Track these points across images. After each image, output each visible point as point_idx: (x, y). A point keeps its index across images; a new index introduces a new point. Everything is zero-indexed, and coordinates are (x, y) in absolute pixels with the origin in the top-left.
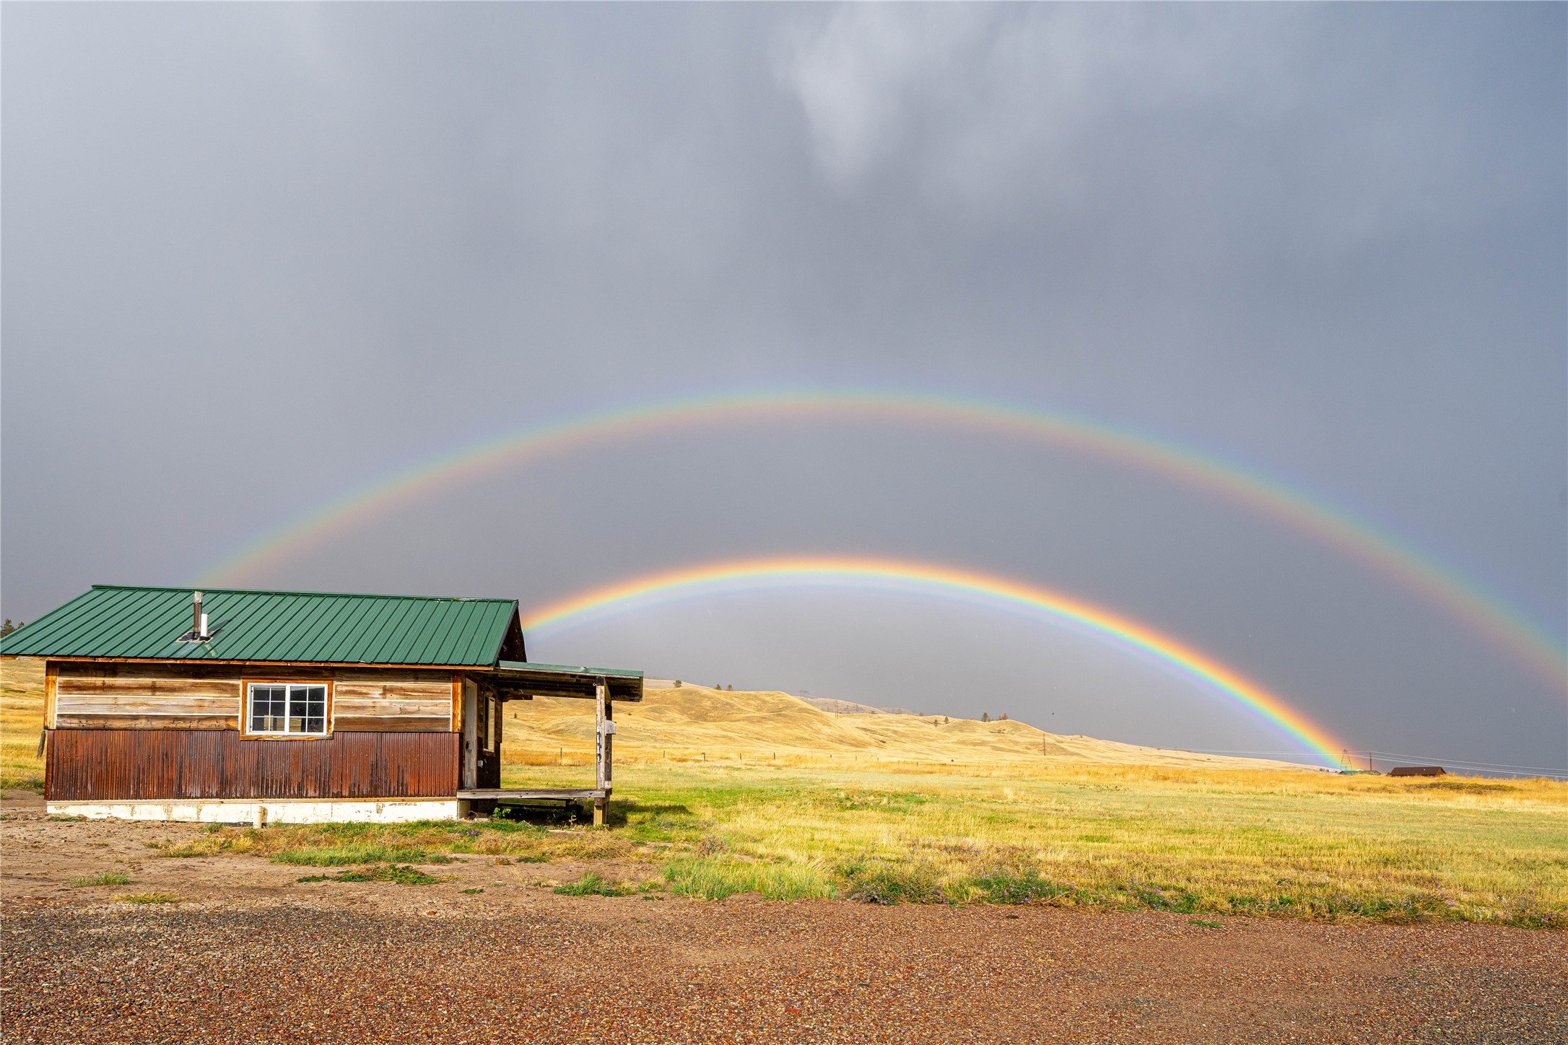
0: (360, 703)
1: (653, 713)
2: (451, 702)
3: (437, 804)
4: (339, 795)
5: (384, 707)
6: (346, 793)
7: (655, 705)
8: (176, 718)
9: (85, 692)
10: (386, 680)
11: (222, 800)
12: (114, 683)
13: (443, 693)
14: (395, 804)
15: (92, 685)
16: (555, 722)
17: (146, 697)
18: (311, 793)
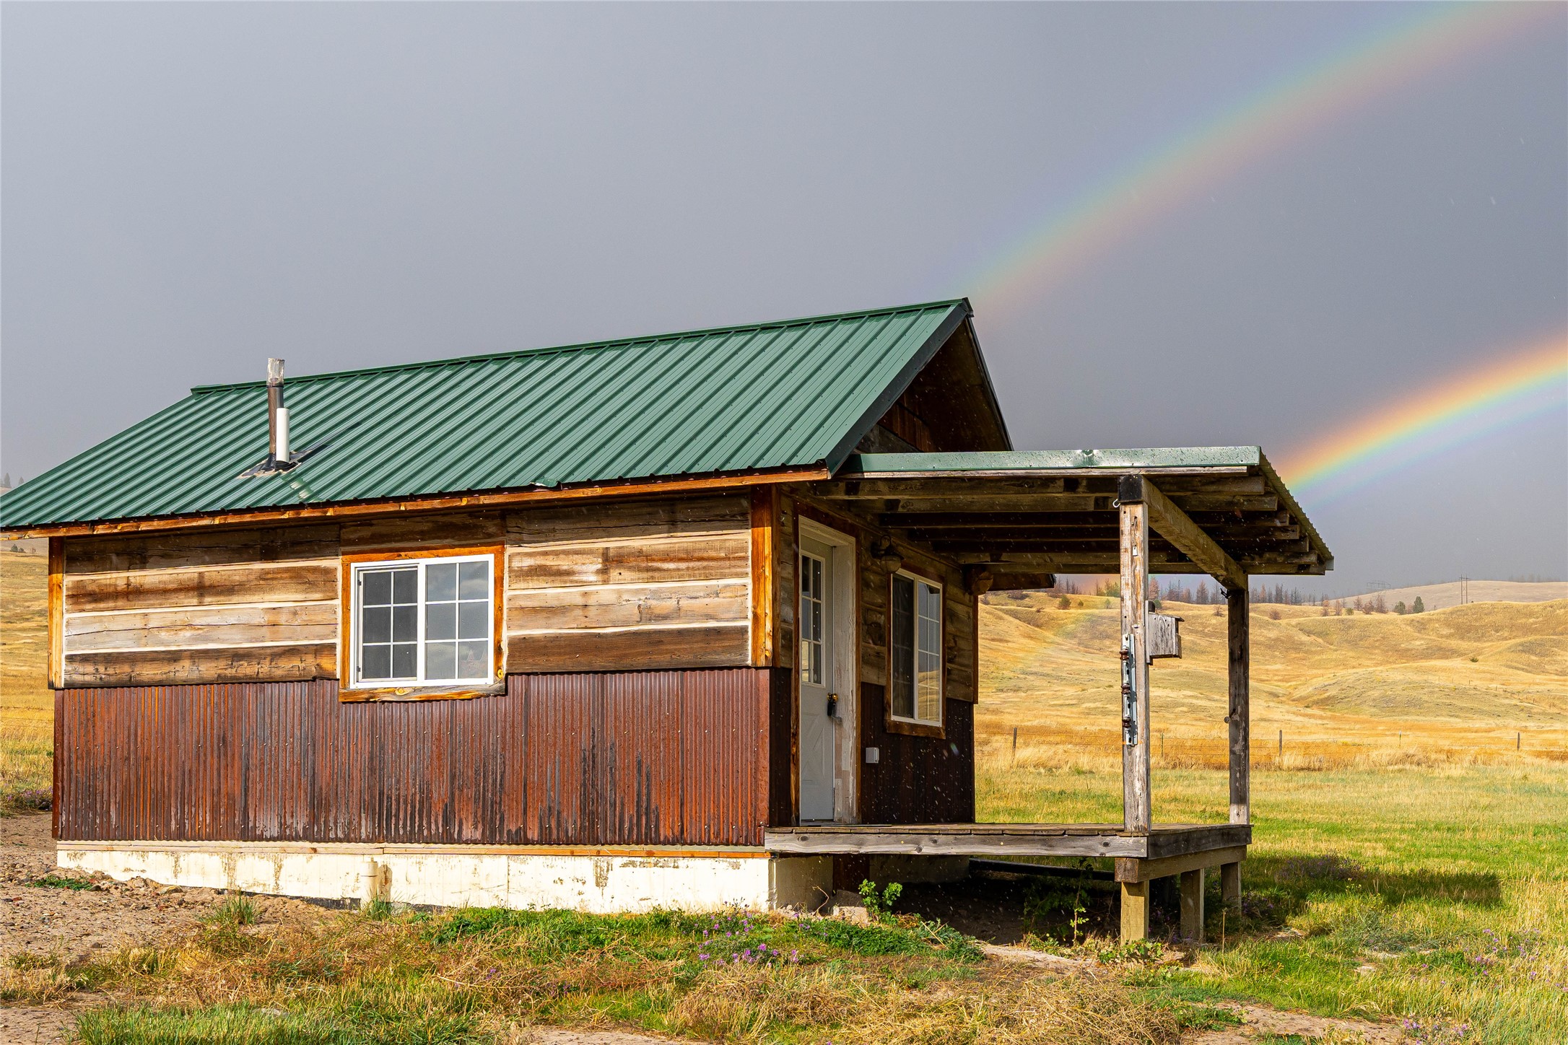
0: (557, 597)
1: (1525, 656)
2: (748, 581)
3: (722, 865)
4: (520, 839)
5: (604, 607)
6: (533, 833)
7: (1531, 638)
8: (237, 656)
9: (102, 605)
10: (608, 533)
11: (315, 845)
12: (143, 581)
13: (732, 557)
14: (633, 864)
15: (111, 589)
16: (1318, 682)
17: (189, 610)
18: (468, 832)
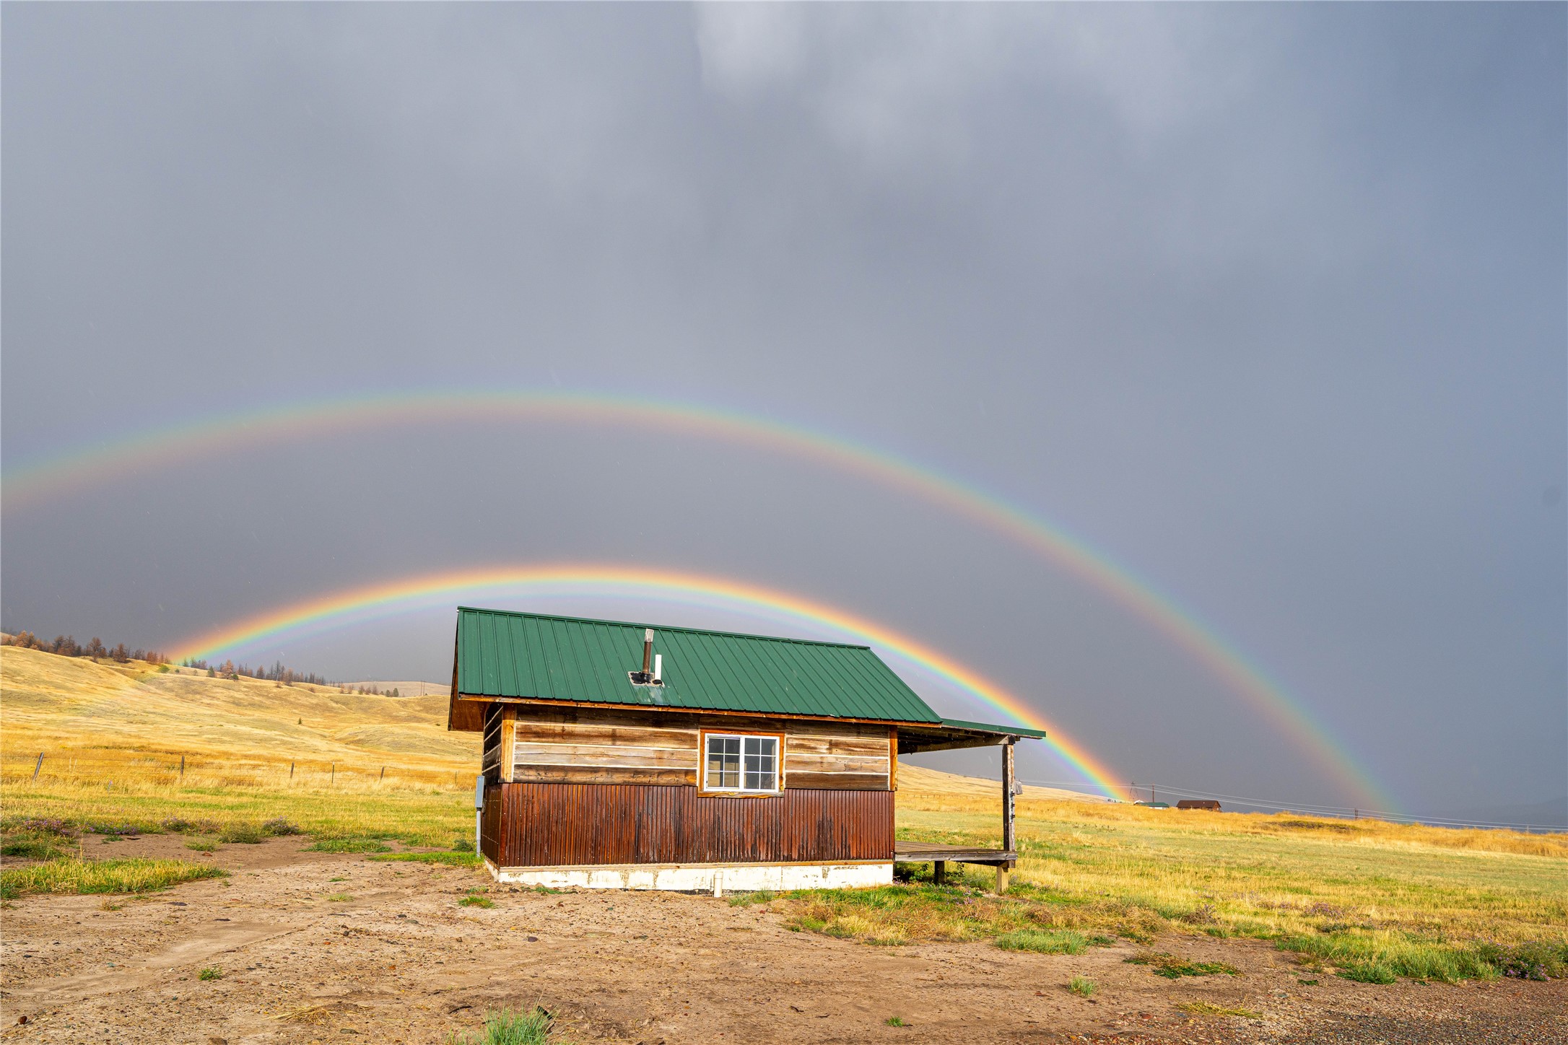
0: (809, 758)
2: (889, 758)
3: (875, 867)
4: (789, 859)
5: (830, 764)
6: (795, 855)
8: (636, 772)
9: (543, 740)
10: (831, 734)
11: (678, 864)
12: (573, 729)
13: (883, 748)
14: (839, 868)
15: (551, 732)
17: (606, 746)
18: (763, 856)
